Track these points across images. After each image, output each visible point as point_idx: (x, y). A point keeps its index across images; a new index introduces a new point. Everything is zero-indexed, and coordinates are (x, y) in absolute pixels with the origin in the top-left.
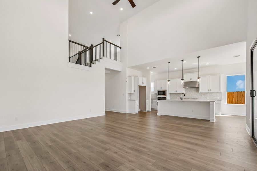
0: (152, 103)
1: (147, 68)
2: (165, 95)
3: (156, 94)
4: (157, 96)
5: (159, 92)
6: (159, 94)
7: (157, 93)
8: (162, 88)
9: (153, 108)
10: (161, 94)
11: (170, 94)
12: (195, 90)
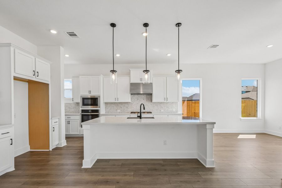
0: (68, 123)
1: (50, 30)
2: (97, 105)
3: (78, 103)
4: (81, 109)
5: (84, 99)
6: (84, 104)
7: (80, 101)
8: (90, 92)
9: (71, 133)
10: (88, 105)
11: (106, 103)
12: (145, 98)
